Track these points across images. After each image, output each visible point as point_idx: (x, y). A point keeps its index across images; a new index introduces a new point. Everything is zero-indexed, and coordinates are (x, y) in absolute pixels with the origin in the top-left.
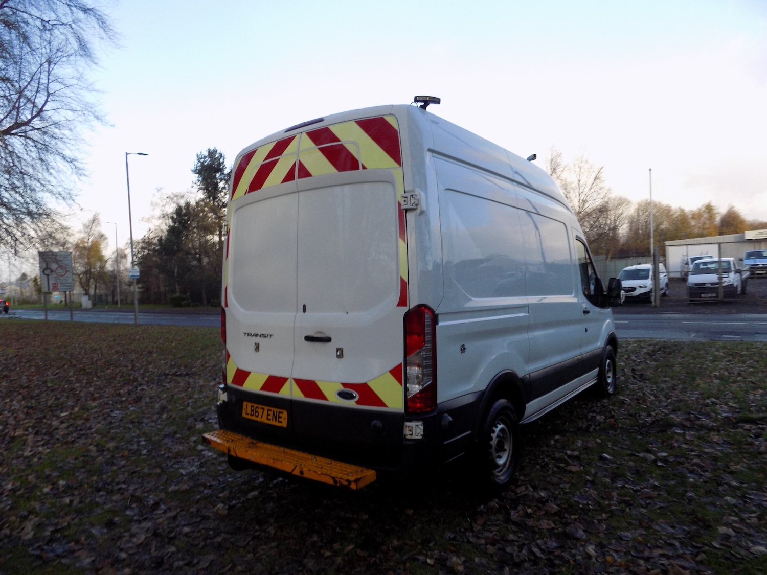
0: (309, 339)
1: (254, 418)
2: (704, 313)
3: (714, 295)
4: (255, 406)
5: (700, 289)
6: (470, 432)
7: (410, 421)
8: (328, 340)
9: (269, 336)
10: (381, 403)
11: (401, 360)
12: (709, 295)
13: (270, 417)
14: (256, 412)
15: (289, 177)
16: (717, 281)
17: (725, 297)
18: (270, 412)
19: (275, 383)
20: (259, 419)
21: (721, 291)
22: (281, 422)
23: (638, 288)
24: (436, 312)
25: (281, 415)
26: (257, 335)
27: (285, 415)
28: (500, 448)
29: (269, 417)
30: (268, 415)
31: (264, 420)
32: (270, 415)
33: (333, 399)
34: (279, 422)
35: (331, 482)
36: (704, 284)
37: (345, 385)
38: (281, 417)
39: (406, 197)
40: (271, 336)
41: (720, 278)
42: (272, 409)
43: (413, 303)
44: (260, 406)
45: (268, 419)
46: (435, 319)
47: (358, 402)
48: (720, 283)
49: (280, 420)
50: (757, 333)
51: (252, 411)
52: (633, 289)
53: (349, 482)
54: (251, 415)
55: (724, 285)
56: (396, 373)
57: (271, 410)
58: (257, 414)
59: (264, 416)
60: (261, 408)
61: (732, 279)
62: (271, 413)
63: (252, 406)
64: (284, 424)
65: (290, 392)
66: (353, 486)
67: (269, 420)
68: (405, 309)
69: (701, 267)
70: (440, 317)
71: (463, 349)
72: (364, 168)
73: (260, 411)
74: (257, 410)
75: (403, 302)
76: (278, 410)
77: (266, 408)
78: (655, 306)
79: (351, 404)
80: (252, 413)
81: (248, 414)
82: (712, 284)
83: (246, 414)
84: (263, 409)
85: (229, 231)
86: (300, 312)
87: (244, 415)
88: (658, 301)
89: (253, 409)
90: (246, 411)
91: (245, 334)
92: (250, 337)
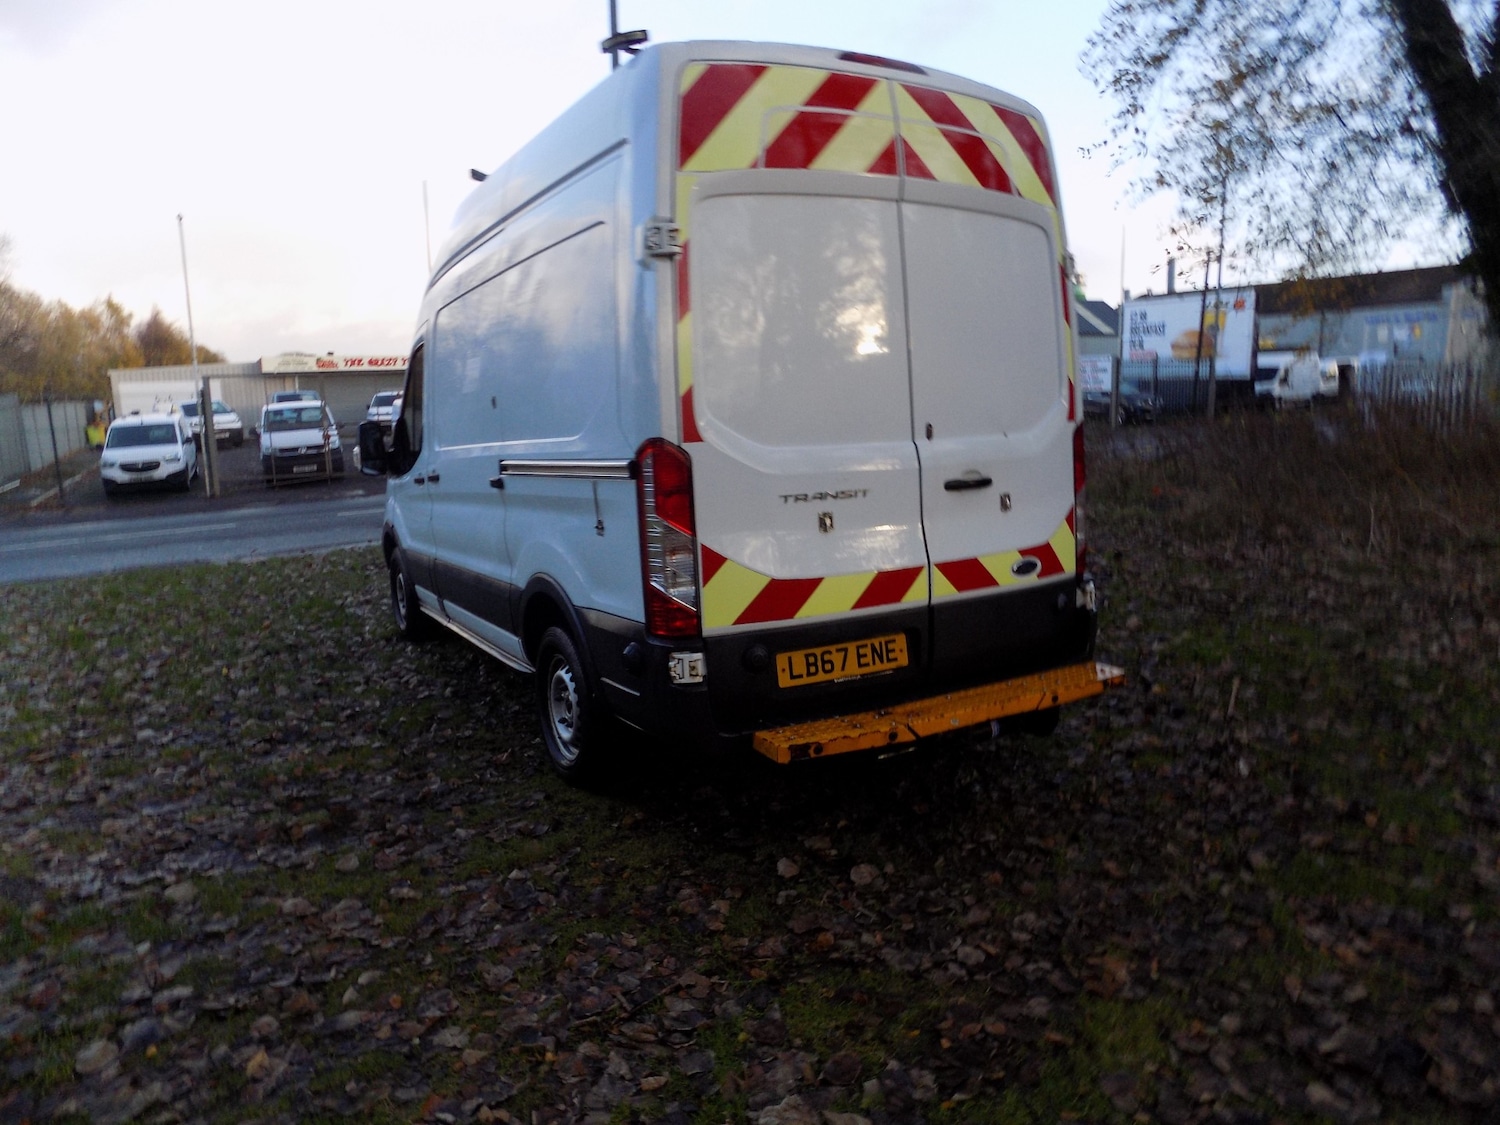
0: (953, 486)
1: (821, 677)
3: (315, 468)
4: (818, 651)
5: (288, 458)
8: (985, 483)
9: (860, 495)
11: (1072, 500)
12: (307, 469)
13: (869, 659)
14: (824, 662)
18: (862, 651)
19: (890, 584)
20: (837, 676)
21: (328, 460)
22: (895, 659)
23: (162, 463)
25: (890, 646)
26: (822, 496)
27: (900, 642)
29: (863, 661)
30: (859, 656)
31: (853, 670)
32: (865, 656)
33: (1007, 580)
34: (889, 660)
36: (296, 449)
37: (1023, 553)
38: (893, 650)
40: (865, 491)
41: (325, 437)
42: (868, 642)
44: (833, 648)
45: (860, 665)
47: (1039, 576)
48: (324, 446)
49: (891, 656)
51: (809, 665)
52: (153, 466)
54: (809, 674)
57: (866, 646)
58: (828, 667)
59: (846, 665)
60: (838, 650)
62: (868, 651)
63: (807, 656)
64: (903, 660)
65: (928, 592)
67: (867, 665)
68: (1073, 426)
72: (1020, 194)
73: (837, 658)
74: (827, 657)
76: (883, 640)
77: (852, 647)
78: (213, 496)
79: (1032, 580)
80: (813, 669)
81: (801, 676)
82: (309, 448)
83: (793, 677)
84: (846, 650)
85: (685, 247)
86: (922, 441)
87: (784, 681)
88: (217, 487)
89: (812, 660)
90: (791, 671)
91: (786, 498)
92: (801, 503)
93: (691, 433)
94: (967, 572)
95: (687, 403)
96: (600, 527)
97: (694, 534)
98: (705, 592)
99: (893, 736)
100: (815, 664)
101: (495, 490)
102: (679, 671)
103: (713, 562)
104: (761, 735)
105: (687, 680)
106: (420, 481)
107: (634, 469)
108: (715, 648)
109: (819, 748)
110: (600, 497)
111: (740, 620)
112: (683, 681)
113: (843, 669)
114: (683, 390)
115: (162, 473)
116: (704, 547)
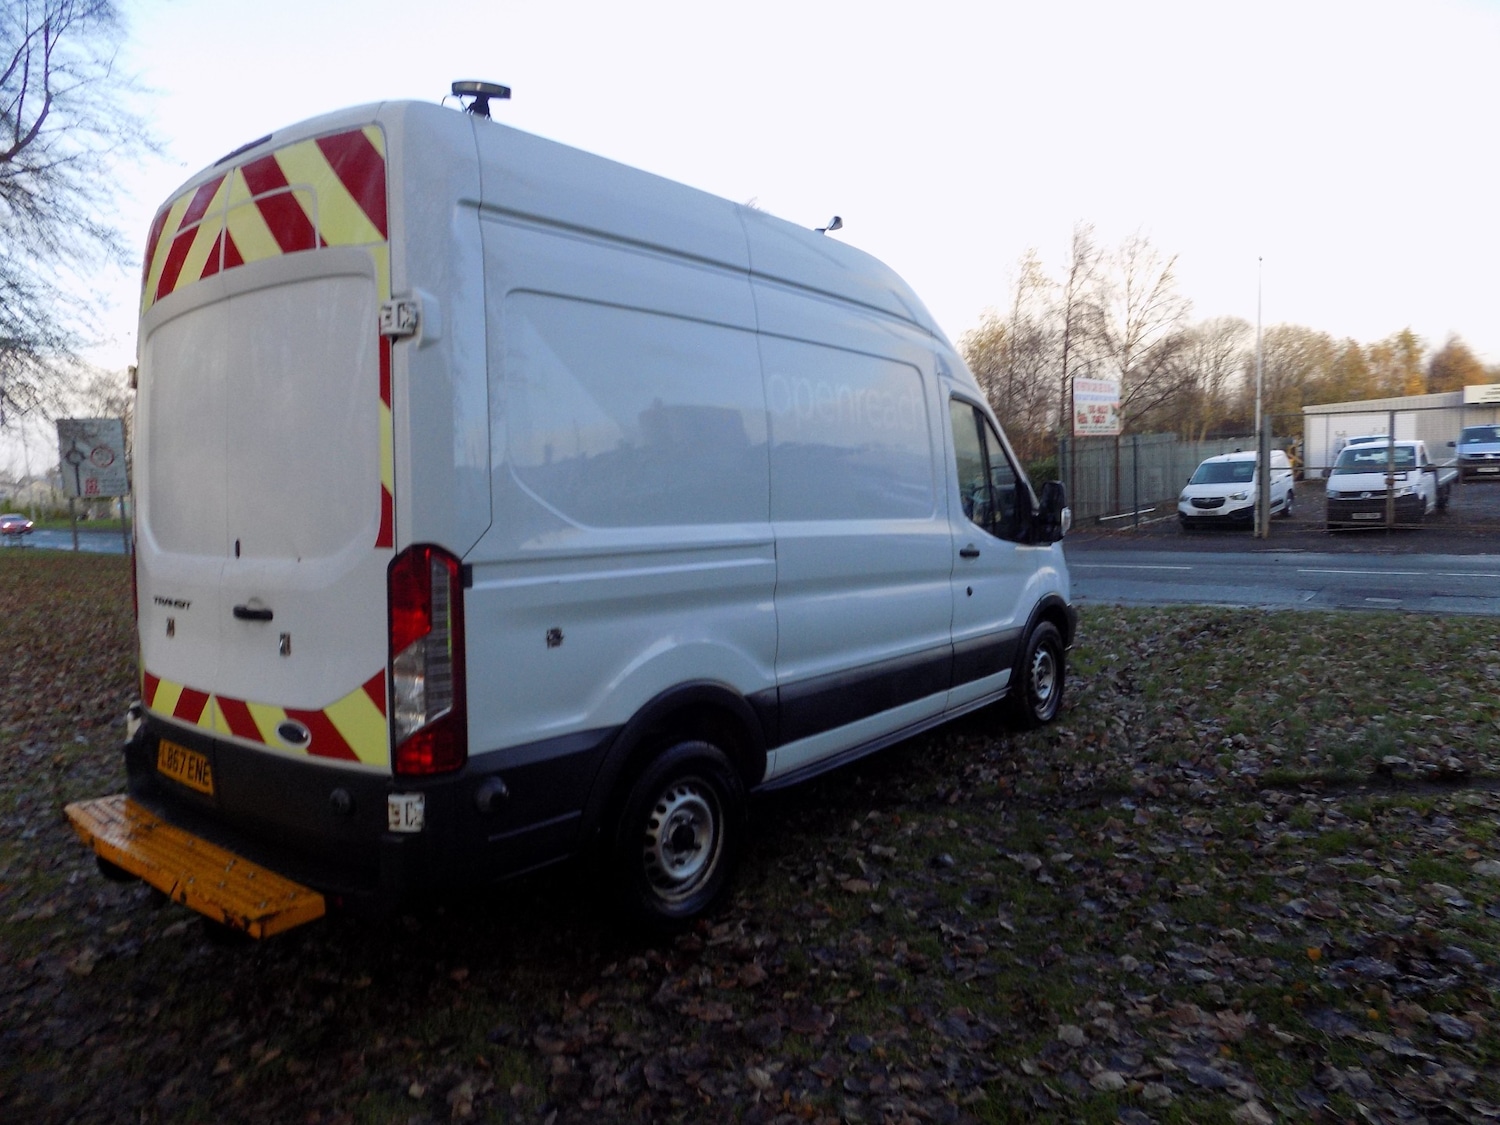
0: (240, 613)
1: (172, 773)
2: (1350, 552)
3: (1378, 515)
5: (1351, 502)
6: (578, 813)
7: (401, 792)
8: (265, 616)
9: (187, 605)
10: (349, 754)
11: (382, 662)
12: (1368, 516)
13: (193, 772)
14: (175, 761)
15: (210, 268)
16: (1384, 487)
17: (1398, 519)
18: (192, 763)
19: (191, 702)
20: (176, 775)
21: (1390, 506)
22: (207, 784)
23: (1228, 500)
24: (465, 561)
25: (207, 769)
26: (170, 603)
27: (210, 769)
28: (683, 841)
29: (191, 772)
30: (190, 768)
31: (185, 778)
32: (192, 768)
33: (274, 744)
34: (204, 783)
35: (220, 917)
36: (1358, 493)
37: (290, 713)
38: (208, 774)
39: (390, 309)
40: (189, 604)
41: (1390, 482)
42: (194, 756)
43: (404, 539)
44: (180, 750)
45: (190, 777)
46: (462, 575)
47: (310, 750)
48: (1390, 491)
49: (205, 779)
50: (1435, 595)
51: (169, 757)
52: (1219, 502)
53: (248, 922)
54: (169, 767)
55: (1397, 495)
56: (376, 689)
57: (194, 759)
58: (176, 765)
59: (184, 770)
60: (181, 753)
61: (1416, 483)
62: (194, 763)
63: (170, 750)
64: (211, 788)
65: (212, 723)
66: (255, 930)
67: (192, 778)
68: (388, 555)
69: (1358, 457)
70: (476, 572)
71: (555, 638)
72: (324, 244)
73: (180, 759)
74: (176, 756)
75: (385, 538)
76: (205, 759)
77: (189, 754)
78: (1260, 537)
79: (298, 752)
80: (170, 763)
81: (165, 765)
82: (1374, 493)
83: (163, 763)
84: (185, 756)
87: (160, 764)
88: (1266, 527)
89: (171, 754)
90: (164, 757)
91: (157, 599)
94: (239, 715)
100: (172, 759)
113: (181, 772)
115: (1224, 510)
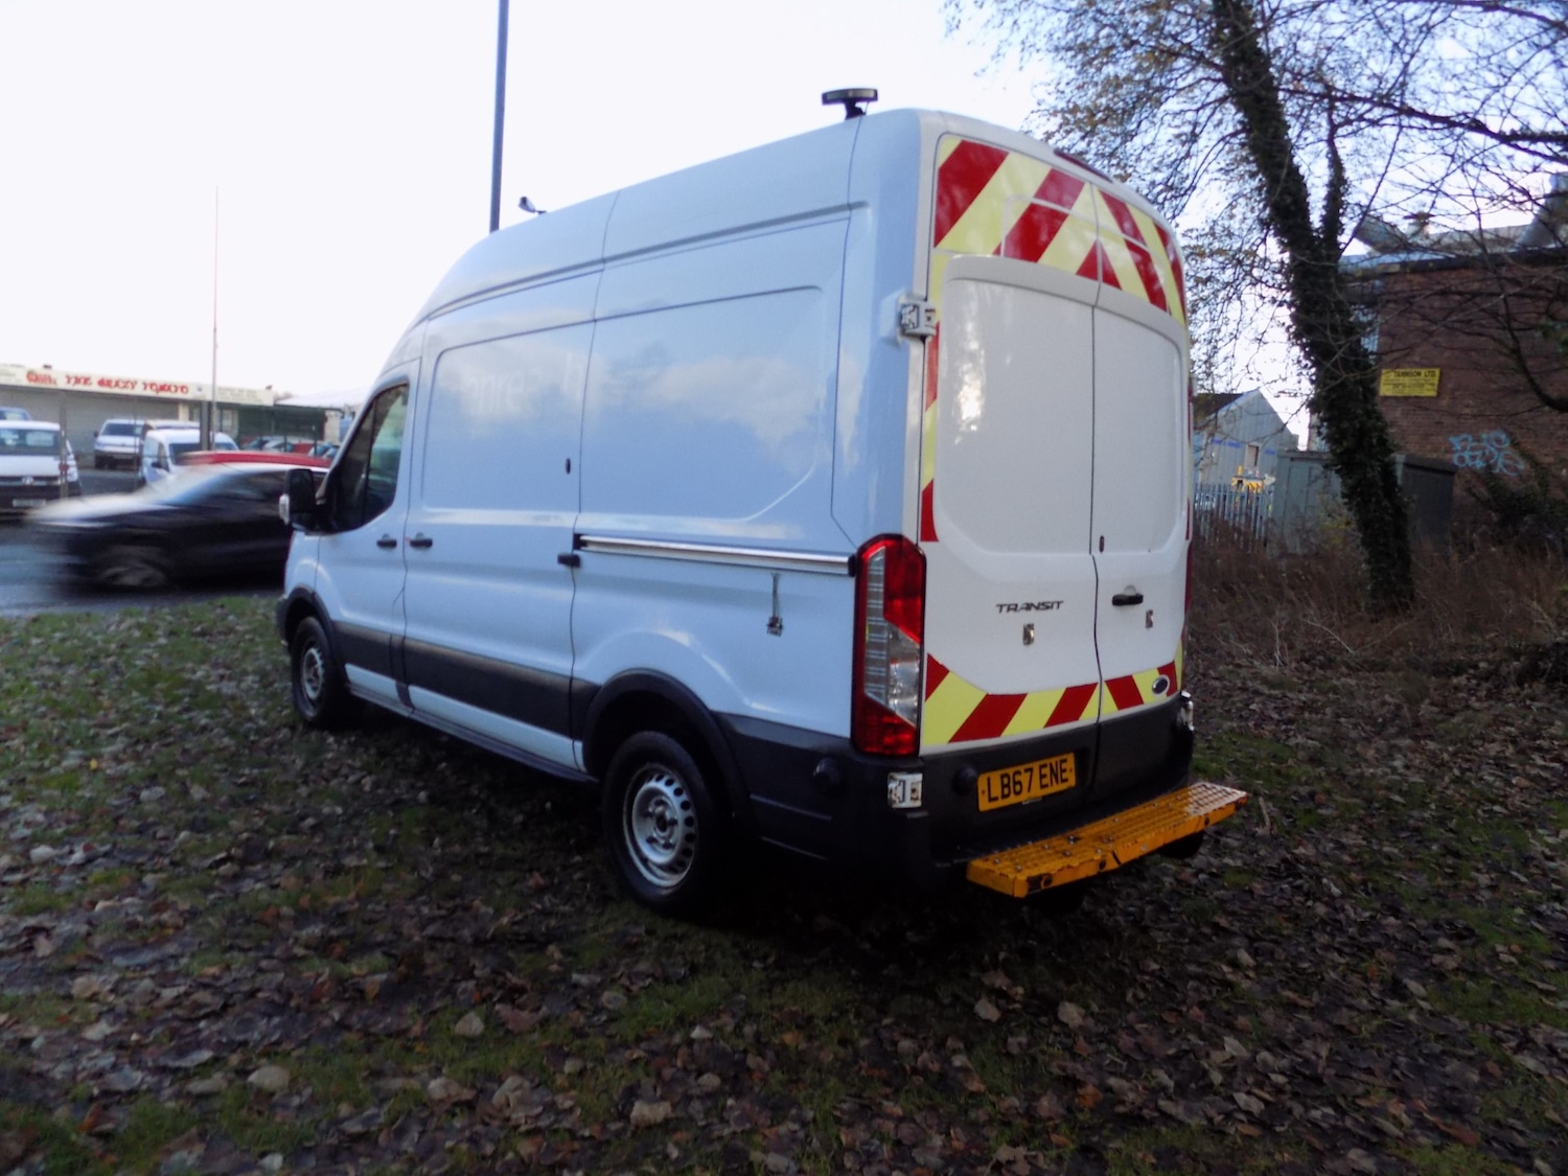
0: (1118, 601)
1: (1013, 799)
4: (1010, 771)
8: (1136, 600)
9: (1055, 606)
13: (1048, 779)
14: (1015, 783)
18: (1043, 771)
19: (1074, 700)
20: (1023, 797)
22: (1067, 780)
25: (1063, 766)
26: (1029, 607)
27: (1070, 762)
29: (1044, 781)
30: (1042, 777)
31: (1037, 791)
32: (1045, 776)
33: (1149, 698)
34: (1062, 781)
37: (1160, 670)
38: (1064, 771)
40: (1059, 603)
42: (1047, 761)
44: (1021, 768)
45: (1042, 786)
47: (1167, 694)
49: (1065, 776)
51: (1003, 786)
54: (1004, 796)
57: (1045, 766)
58: (1018, 788)
59: (1033, 786)
60: (1026, 771)
62: (1046, 771)
63: (1002, 777)
64: (1072, 780)
67: (1046, 786)
73: (1024, 778)
74: (1018, 778)
76: (1058, 759)
77: (1035, 766)
79: (1161, 699)
80: (1006, 791)
81: (996, 799)
82: (37, 478)
83: (991, 799)
84: (1031, 770)
85: (937, 328)
86: (1096, 552)
87: (984, 805)
89: (1006, 781)
90: (991, 793)
91: (1001, 606)
92: (1011, 612)
93: (928, 533)
94: (1124, 689)
95: (927, 497)
96: (775, 625)
97: (922, 643)
98: (927, 706)
99: (1102, 864)
100: (1008, 786)
101: (563, 568)
102: (900, 793)
103: (937, 673)
104: (978, 864)
105: (908, 804)
106: (388, 544)
107: (857, 566)
108: (931, 767)
109: (1049, 878)
110: (779, 591)
111: (957, 737)
112: (904, 805)
113: (1029, 790)
114: (924, 485)
116: (930, 657)
